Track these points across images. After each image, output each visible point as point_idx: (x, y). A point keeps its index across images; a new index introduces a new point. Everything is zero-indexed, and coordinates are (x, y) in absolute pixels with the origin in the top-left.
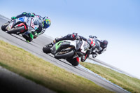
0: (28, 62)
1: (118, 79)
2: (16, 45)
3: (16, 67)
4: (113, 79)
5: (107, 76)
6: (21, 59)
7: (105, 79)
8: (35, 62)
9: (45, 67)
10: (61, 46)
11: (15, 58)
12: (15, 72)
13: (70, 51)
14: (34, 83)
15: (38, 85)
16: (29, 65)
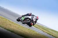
0: (8, 24)
1: (45, 30)
2: (3, 17)
3: (3, 26)
4: (43, 30)
5: (41, 29)
6: (5, 22)
7: (40, 30)
8: (11, 24)
9: (15, 26)
10: (25, 18)
11: (2, 22)
12: (3, 28)
13: (29, 20)
14: (10, 32)
15: (12, 33)
16: (8, 25)
